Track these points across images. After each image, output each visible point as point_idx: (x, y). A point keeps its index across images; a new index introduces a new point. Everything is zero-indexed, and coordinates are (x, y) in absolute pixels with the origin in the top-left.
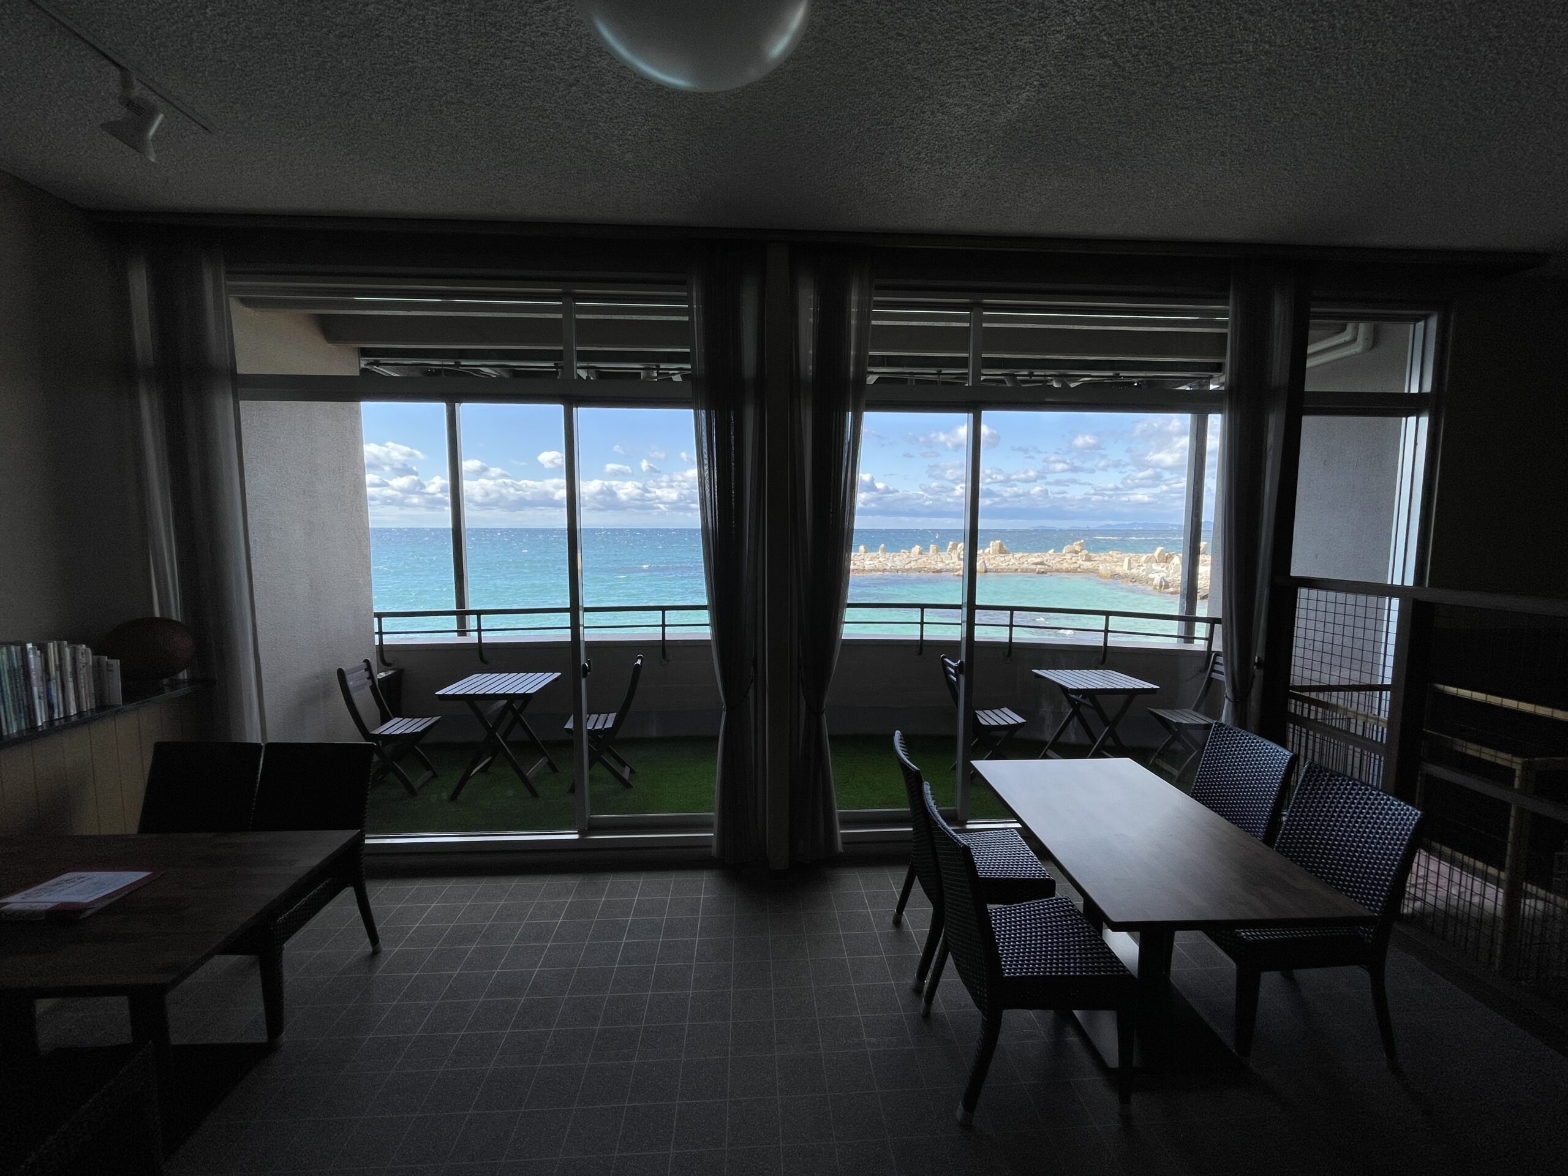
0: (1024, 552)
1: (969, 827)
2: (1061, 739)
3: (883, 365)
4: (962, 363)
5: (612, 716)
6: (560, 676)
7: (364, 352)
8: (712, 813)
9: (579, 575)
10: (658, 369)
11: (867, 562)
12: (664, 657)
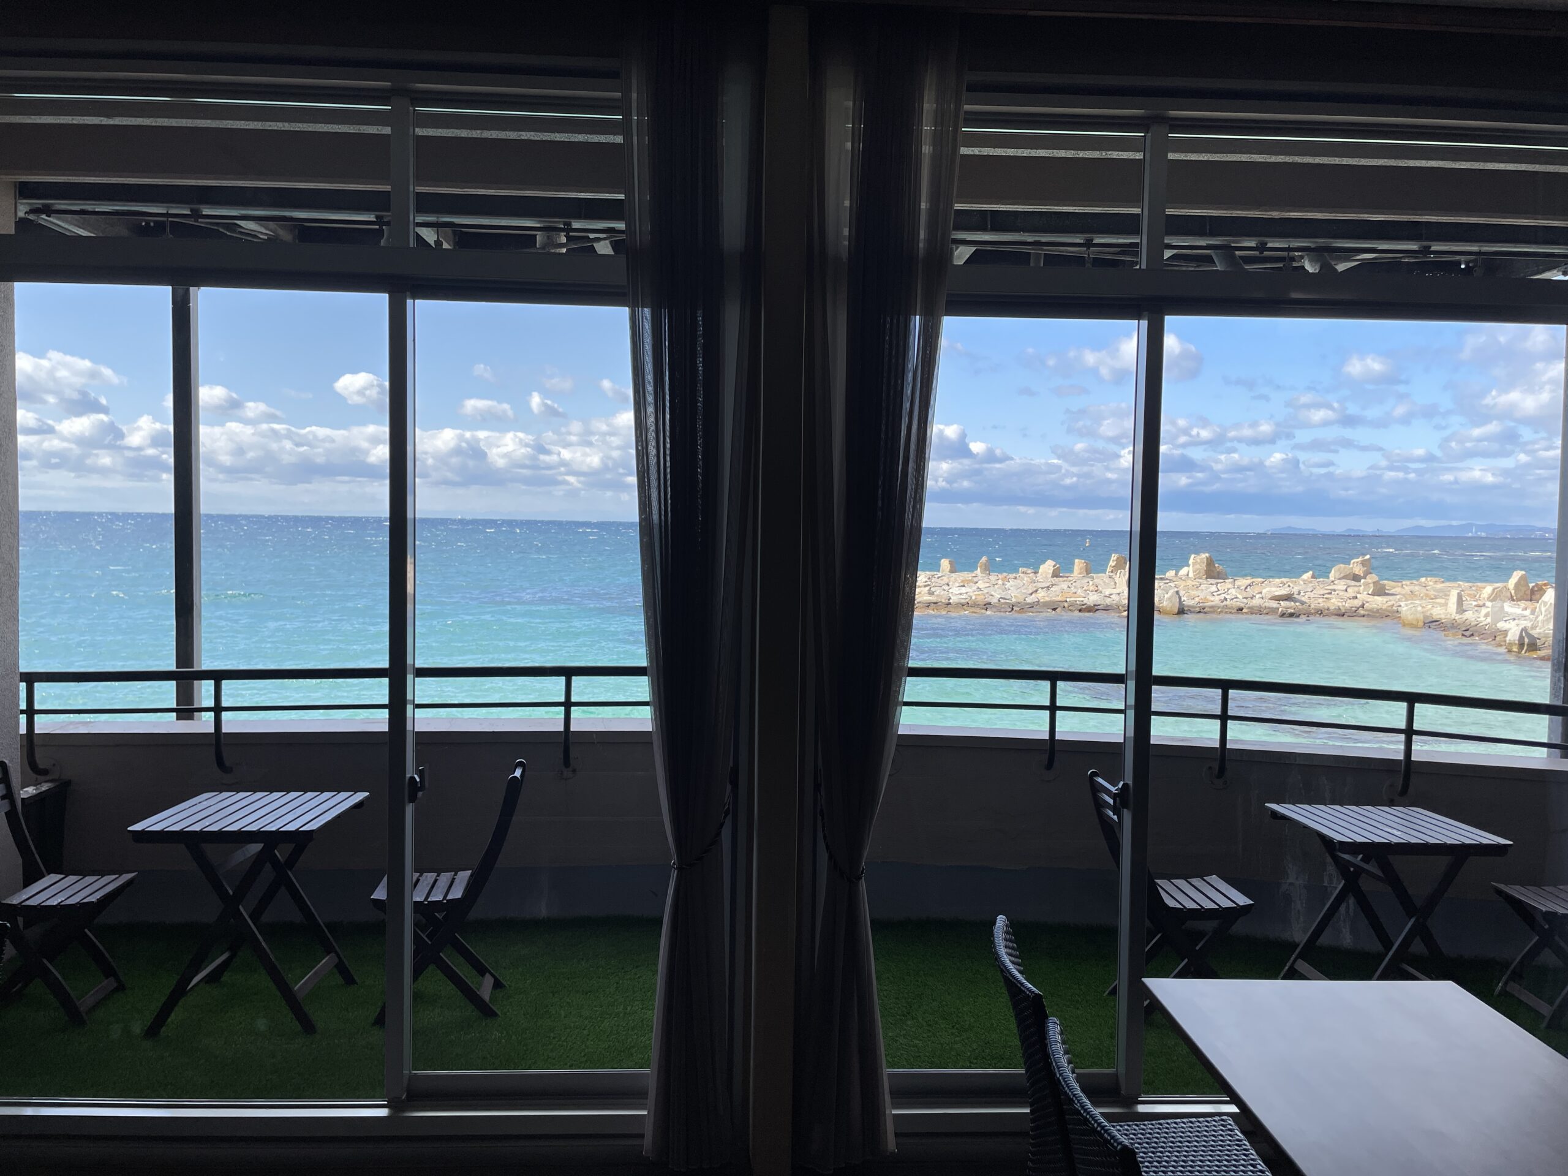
0: (1253, 576)
1: (1142, 1108)
2: (1324, 940)
3: (983, 229)
4: (1129, 224)
5: (464, 876)
6: (367, 798)
7: (25, 191)
8: (647, 1070)
9: (410, 607)
10: (568, 229)
11: (955, 590)
12: (567, 762)
